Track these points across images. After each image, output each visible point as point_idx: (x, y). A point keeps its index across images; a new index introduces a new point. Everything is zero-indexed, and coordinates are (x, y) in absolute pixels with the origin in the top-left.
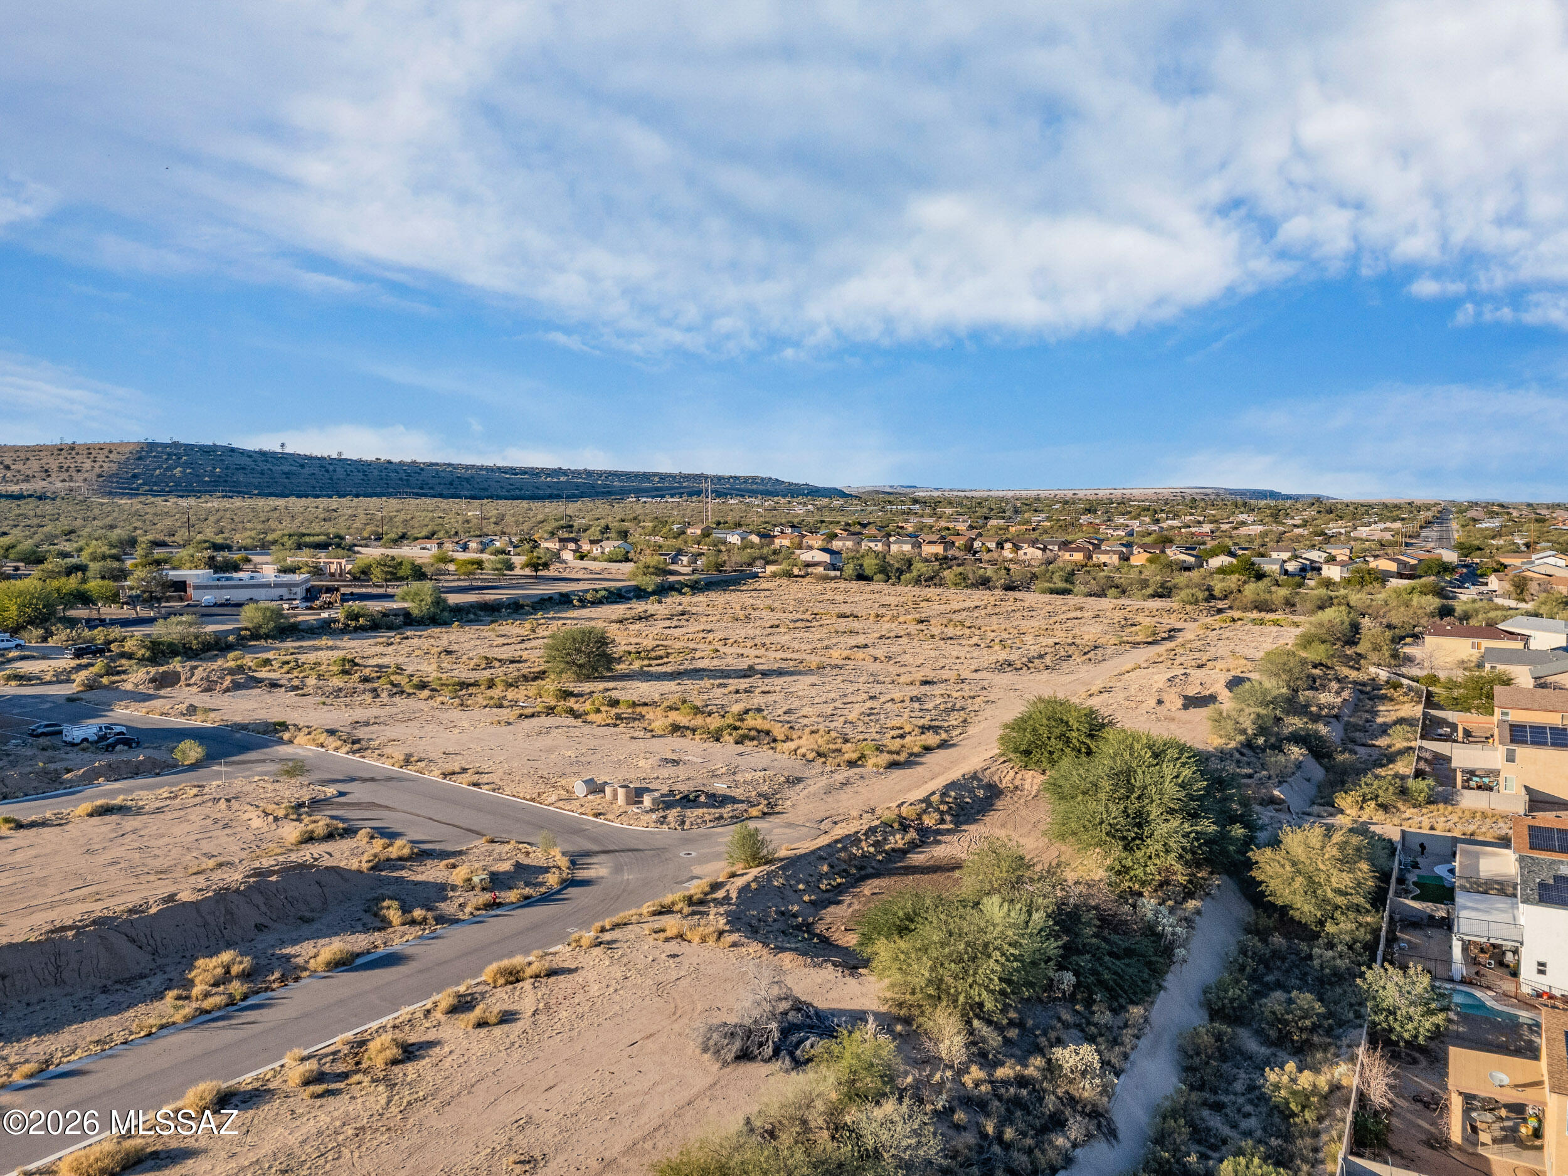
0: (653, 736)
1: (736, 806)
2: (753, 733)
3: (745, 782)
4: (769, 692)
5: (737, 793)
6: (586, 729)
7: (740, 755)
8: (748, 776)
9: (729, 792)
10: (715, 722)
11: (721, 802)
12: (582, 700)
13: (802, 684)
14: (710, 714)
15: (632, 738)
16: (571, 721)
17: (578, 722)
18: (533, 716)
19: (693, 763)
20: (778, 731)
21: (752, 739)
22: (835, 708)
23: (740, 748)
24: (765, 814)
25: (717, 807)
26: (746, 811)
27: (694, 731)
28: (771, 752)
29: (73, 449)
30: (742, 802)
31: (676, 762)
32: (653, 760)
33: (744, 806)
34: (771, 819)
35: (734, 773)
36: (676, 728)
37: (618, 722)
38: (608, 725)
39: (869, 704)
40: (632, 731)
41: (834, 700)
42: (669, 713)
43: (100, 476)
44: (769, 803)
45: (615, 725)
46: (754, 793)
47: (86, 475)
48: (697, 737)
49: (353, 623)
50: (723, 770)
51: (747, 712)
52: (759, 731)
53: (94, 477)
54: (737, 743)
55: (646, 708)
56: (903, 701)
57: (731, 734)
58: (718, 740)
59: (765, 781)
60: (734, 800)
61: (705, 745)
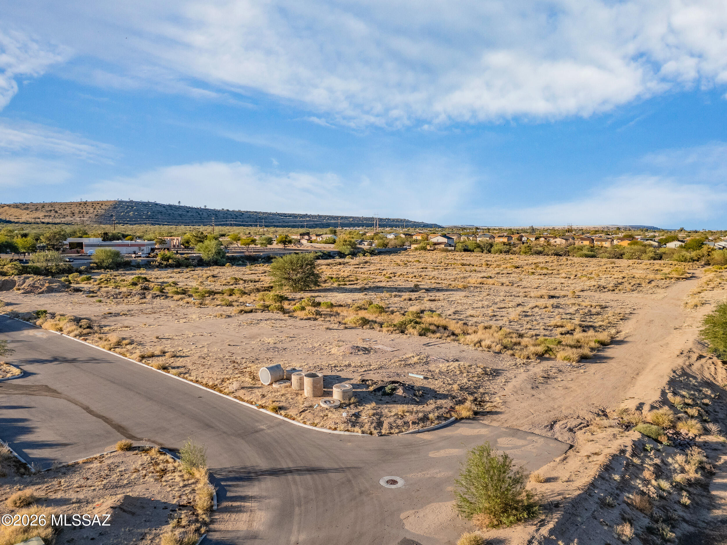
0: (346, 328)
1: (439, 402)
2: (432, 327)
3: (441, 373)
4: (434, 300)
5: (435, 385)
6: (290, 321)
7: (427, 345)
8: (443, 366)
9: (426, 384)
10: (397, 319)
11: (422, 396)
12: (293, 303)
13: (458, 296)
14: (392, 312)
15: (327, 329)
16: (280, 315)
17: (286, 317)
18: (251, 311)
19: (384, 352)
20: (453, 326)
21: (434, 332)
22: (494, 311)
23: (425, 340)
24: (476, 413)
25: (418, 403)
26: (452, 409)
27: (381, 325)
28: (456, 344)
29: (86, 204)
30: (444, 397)
31: (367, 351)
32: (345, 348)
33: (447, 403)
34: (486, 420)
35: (427, 363)
36: (365, 322)
37: (318, 317)
38: (309, 319)
39: (520, 309)
40: (328, 323)
41: (488, 306)
42: (359, 312)
43: (96, 215)
44: (475, 400)
45: (315, 319)
46: (455, 387)
47: (90, 215)
48: (385, 329)
49: (165, 263)
50: (415, 359)
51: (422, 312)
52: (438, 327)
53: (94, 216)
54: (420, 335)
55: (341, 308)
56: (546, 307)
57: (414, 328)
58: (402, 332)
59: (462, 373)
60: (436, 395)
61: (393, 336)
